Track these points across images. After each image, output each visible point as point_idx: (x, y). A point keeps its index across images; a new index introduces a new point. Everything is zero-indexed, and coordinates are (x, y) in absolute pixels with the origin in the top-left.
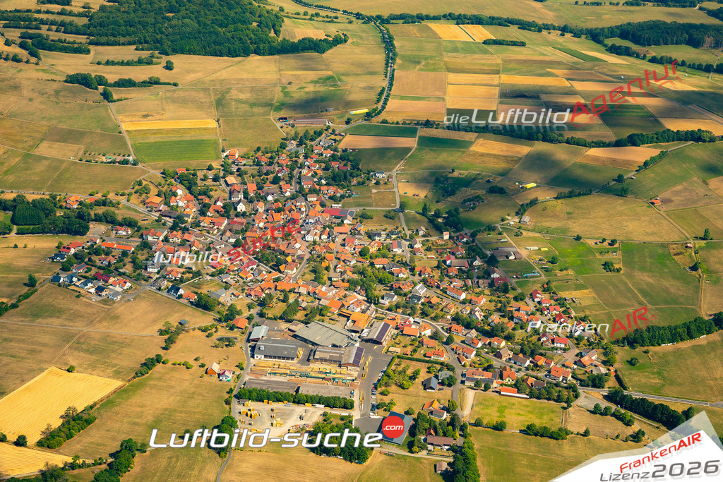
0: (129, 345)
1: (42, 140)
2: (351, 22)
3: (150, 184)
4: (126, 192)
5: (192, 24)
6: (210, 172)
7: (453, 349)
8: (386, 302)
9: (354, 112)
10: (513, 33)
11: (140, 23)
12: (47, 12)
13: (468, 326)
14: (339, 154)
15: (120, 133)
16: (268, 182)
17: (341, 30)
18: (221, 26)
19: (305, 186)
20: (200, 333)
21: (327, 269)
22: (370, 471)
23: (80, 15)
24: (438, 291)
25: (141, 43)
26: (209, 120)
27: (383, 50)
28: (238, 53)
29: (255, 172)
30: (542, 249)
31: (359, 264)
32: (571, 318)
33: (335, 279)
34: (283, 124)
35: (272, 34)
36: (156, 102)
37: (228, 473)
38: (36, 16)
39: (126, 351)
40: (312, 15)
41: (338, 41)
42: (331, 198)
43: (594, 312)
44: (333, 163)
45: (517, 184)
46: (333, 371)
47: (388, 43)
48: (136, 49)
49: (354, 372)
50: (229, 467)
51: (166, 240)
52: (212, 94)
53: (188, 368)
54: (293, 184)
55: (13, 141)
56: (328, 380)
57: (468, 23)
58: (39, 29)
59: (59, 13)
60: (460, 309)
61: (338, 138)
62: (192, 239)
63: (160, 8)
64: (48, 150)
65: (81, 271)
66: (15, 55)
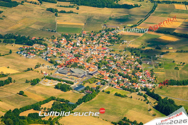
2: (147, 2)
3: (56, 37)
4: (49, 38)
6: (75, 36)
7: (112, 79)
8: (102, 68)
13: (121, 75)
14: (116, 35)
15: (55, 24)
16: (90, 40)
19: (100, 42)
24: (119, 68)
25: (72, 2)
26: (83, 24)
27: (151, 10)
28: (101, 6)
29: (88, 37)
30: (160, 63)
32: (152, 77)
33: (92, 62)
35: (115, 2)
36: (69, 17)
37: (31, 88)
39: (25, 67)
41: (136, 6)
43: (161, 77)
44: (112, 37)
45: (167, 47)
46: (75, 78)
47: (154, 8)
48: (70, 3)
49: (80, 79)
51: (53, 49)
52: (87, 17)
53: (38, 72)
54: (98, 41)
55: (25, 23)
56: (72, 79)
61: (118, 31)
62: (60, 49)
64: (33, 26)
65: (25, 52)
66: (35, 2)
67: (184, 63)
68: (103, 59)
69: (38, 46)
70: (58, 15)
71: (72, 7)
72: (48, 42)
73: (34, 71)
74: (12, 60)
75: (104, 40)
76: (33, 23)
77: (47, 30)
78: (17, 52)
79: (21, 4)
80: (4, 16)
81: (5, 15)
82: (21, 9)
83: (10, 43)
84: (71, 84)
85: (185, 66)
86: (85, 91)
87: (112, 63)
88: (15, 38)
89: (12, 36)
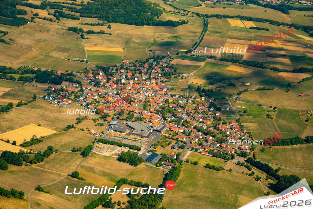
0: (63, 121)
1: (53, 50)
2: (193, 16)
3: (90, 70)
4: (80, 72)
5: (122, 11)
6: (115, 68)
7: (189, 138)
8: (169, 119)
9: (181, 50)
10: (266, 25)
11: (101, 9)
12: (67, 3)
13: (199, 131)
14: (169, 66)
15: (84, 50)
16: (137, 73)
17: (187, 19)
18: (134, 13)
19: (152, 76)
20: (92, 121)
21: (150, 105)
22: (138, 170)
23: (79, 5)
24: (192, 118)
25: (100, 17)
26: (120, 49)
27: (203, 28)
28: (139, 24)
29: (133, 69)
30: (242, 108)
31: (164, 105)
32: (243, 132)
33: (152, 109)
34: (150, 53)
35: (156, 18)
36: (101, 40)
37: (84, 163)
38: (62, 4)
39: (62, 123)
40: (177, 12)
41: (183, 23)
42: (161, 81)
43: (254, 131)
44: (166, 69)
45: (242, 83)
46: (138, 138)
47: (206, 25)
48: (98, 20)
49: (146, 139)
50: (85, 161)
51: (90, 90)
52: (124, 39)
53: (83, 131)
54: (147, 75)
55: (43, 50)
56: (135, 141)
57: (246, 20)
58: (62, 9)
59: (71, 4)
60: (198, 124)
61: (171, 60)
62: (100, 90)
63: (111, 4)
64: (55, 54)
65: (54, 96)
66: (51, 19)
67: (275, 108)
68: (165, 103)
69: (69, 85)
70: (85, 37)
71: (102, 25)
72: (80, 78)
73: (76, 129)
74: (39, 110)
75: (156, 73)
76: (52, 49)
77: (75, 59)
78: (44, 97)
79: (32, 21)
80: (11, 40)
81: (12, 38)
82: (33, 29)
83: (28, 81)
84: (137, 150)
85: (278, 112)
86: (163, 163)
87: (180, 110)
88: (33, 72)
89: (28, 70)
